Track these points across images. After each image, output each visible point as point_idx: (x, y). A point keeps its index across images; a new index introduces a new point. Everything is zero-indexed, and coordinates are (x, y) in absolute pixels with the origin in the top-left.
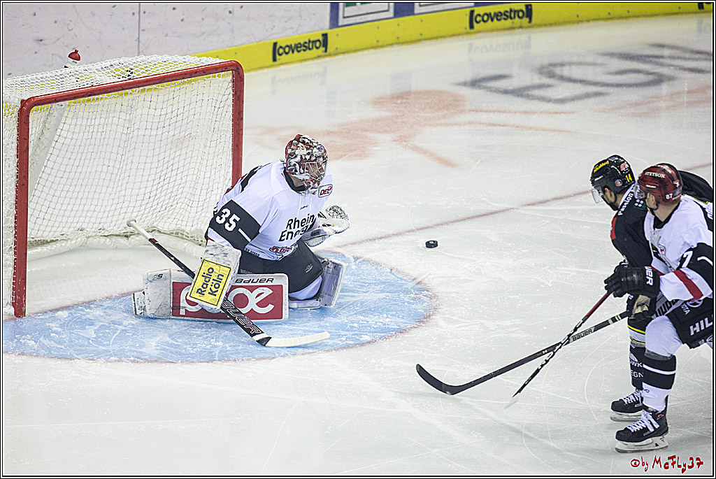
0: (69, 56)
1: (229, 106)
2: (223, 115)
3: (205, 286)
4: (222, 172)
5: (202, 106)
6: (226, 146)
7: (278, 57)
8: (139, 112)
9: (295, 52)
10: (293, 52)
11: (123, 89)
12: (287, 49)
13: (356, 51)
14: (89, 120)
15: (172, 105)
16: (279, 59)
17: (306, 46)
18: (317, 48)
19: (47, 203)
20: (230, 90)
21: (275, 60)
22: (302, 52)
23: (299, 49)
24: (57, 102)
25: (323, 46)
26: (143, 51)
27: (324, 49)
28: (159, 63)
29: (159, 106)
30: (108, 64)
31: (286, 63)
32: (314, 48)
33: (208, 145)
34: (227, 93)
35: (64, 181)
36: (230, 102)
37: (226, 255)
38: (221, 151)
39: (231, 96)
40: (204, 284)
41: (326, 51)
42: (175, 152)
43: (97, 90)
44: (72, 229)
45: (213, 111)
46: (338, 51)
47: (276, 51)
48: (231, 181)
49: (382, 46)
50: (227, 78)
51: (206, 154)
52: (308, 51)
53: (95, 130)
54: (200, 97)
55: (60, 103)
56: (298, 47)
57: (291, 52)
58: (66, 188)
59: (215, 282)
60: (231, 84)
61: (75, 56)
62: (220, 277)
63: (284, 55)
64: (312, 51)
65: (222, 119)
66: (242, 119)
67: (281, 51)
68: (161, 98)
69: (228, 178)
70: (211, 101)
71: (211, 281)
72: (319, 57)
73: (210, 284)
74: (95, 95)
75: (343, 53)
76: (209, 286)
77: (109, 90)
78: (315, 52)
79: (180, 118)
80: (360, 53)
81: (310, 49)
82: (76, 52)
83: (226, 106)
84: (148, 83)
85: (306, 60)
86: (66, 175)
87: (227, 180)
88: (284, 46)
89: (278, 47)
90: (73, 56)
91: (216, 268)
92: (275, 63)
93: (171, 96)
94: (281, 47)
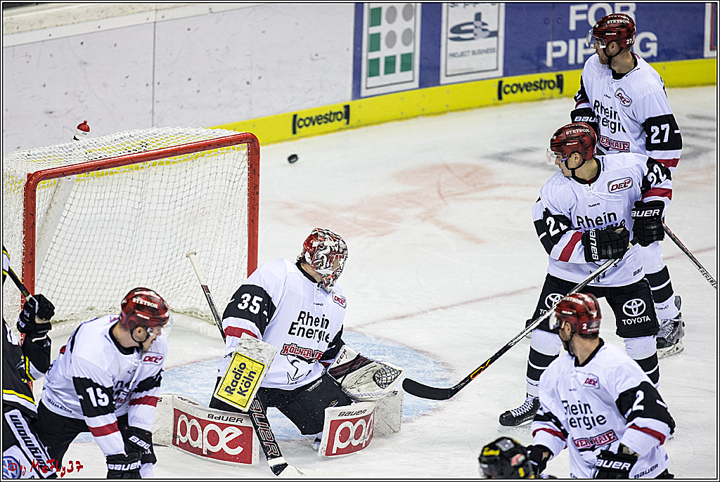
0: (78, 127)
1: (244, 180)
2: (239, 190)
3: (234, 384)
4: (238, 249)
5: (216, 180)
6: (242, 221)
7: (298, 129)
8: (150, 186)
9: (316, 124)
10: (314, 124)
11: (134, 163)
12: (307, 122)
13: (379, 123)
14: (98, 194)
15: (185, 178)
16: (300, 132)
17: (327, 118)
18: (339, 120)
19: (55, 282)
20: (246, 163)
21: (294, 132)
22: (323, 124)
23: (320, 121)
24: (65, 176)
25: (346, 118)
26: (157, 124)
27: (345, 121)
28: (171, 136)
29: (171, 180)
30: (118, 137)
31: (307, 136)
32: (336, 120)
33: (223, 220)
34: (242, 166)
35: (72, 258)
36: (246, 175)
37: (260, 350)
38: (236, 226)
39: (246, 170)
40: (234, 381)
41: (348, 123)
42: (188, 226)
43: (106, 163)
44: (81, 308)
45: (227, 185)
46: (359, 124)
47: (296, 123)
48: (247, 257)
49: (407, 118)
50: (242, 150)
51: (221, 230)
52: (329, 123)
53: (105, 205)
54: (214, 170)
55: (68, 177)
56: (319, 119)
57: (311, 124)
58: (75, 265)
59: (246, 380)
60: (246, 157)
61: (84, 127)
62: (252, 374)
63: (304, 127)
64: (333, 123)
65: (238, 193)
66: (258, 193)
67: (301, 123)
68: (173, 172)
69: (244, 255)
70: (224, 174)
71: (242, 378)
72: (341, 129)
73: (240, 381)
74: (104, 168)
75: (366, 125)
76: (239, 385)
77: (119, 164)
78: (336, 124)
79: (193, 191)
80: (383, 125)
81: (331, 121)
82: (85, 122)
83: (242, 180)
84: (160, 156)
85: (327, 132)
86: (75, 252)
87: (243, 257)
88: (304, 118)
89: (298, 119)
90: (83, 127)
91: (248, 363)
92: (295, 136)
93: (184, 169)
94: (301, 119)
